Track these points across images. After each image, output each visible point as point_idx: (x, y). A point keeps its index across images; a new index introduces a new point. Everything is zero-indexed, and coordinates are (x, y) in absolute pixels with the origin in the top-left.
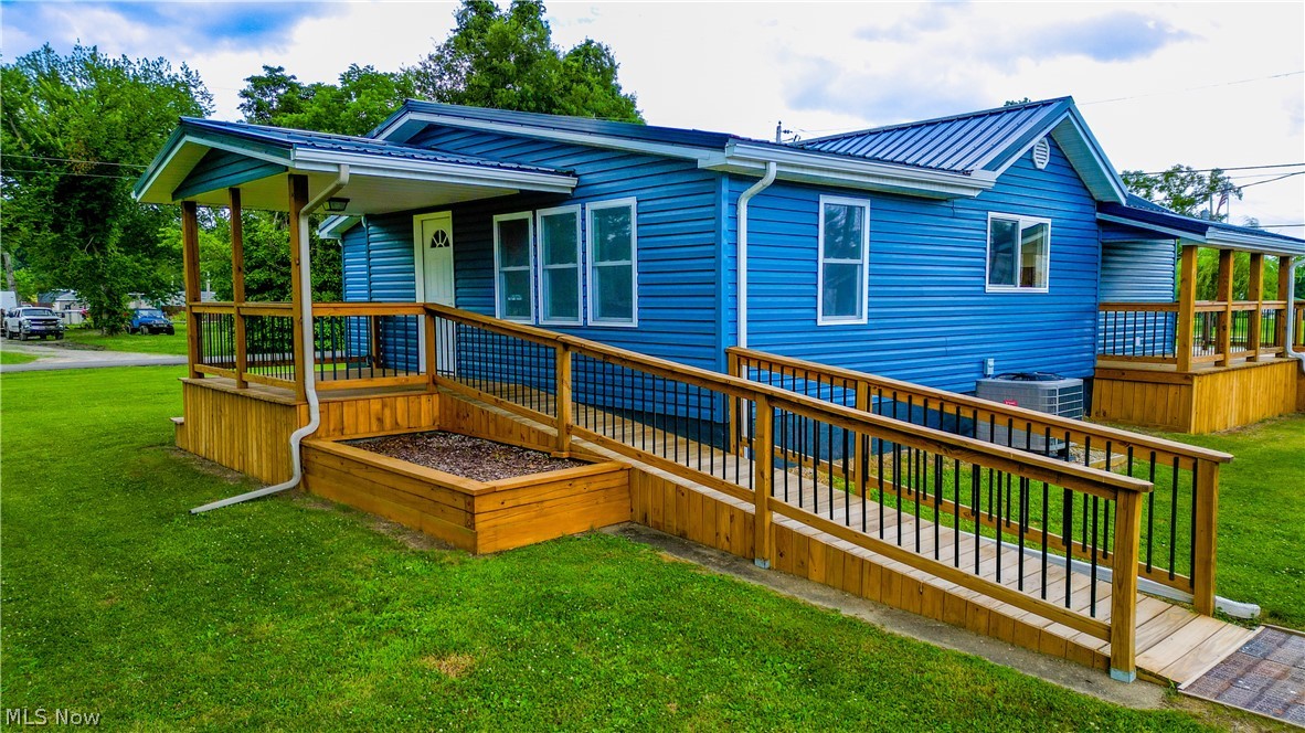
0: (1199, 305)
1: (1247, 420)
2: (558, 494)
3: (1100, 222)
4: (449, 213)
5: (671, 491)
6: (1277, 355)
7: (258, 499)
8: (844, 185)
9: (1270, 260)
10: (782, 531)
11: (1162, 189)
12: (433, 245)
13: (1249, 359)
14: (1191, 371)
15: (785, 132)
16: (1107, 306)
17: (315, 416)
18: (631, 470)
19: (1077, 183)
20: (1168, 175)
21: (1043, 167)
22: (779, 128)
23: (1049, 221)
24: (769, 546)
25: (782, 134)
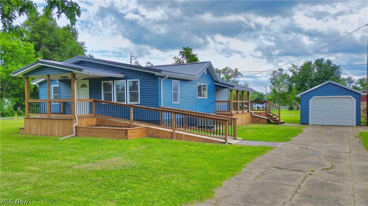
0: (233, 101)
1: (242, 123)
2: (137, 131)
3: (215, 85)
4: (88, 80)
5: (156, 130)
6: (248, 111)
7: (69, 137)
8: (175, 78)
9: (246, 93)
10: (177, 133)
11: (223, 73)
12: (81, 87)
13: (242, 112)
14: (232, 113)
15: (133, 57)
16: (217, 101)
17: (77, 121)
18: (147, 128)
19: (211, 77)
20: (224, 70)
21: (206, 74)
22: (131, 56)
23: (207, 85)
24: (175, 136)
25: (132, 57)
